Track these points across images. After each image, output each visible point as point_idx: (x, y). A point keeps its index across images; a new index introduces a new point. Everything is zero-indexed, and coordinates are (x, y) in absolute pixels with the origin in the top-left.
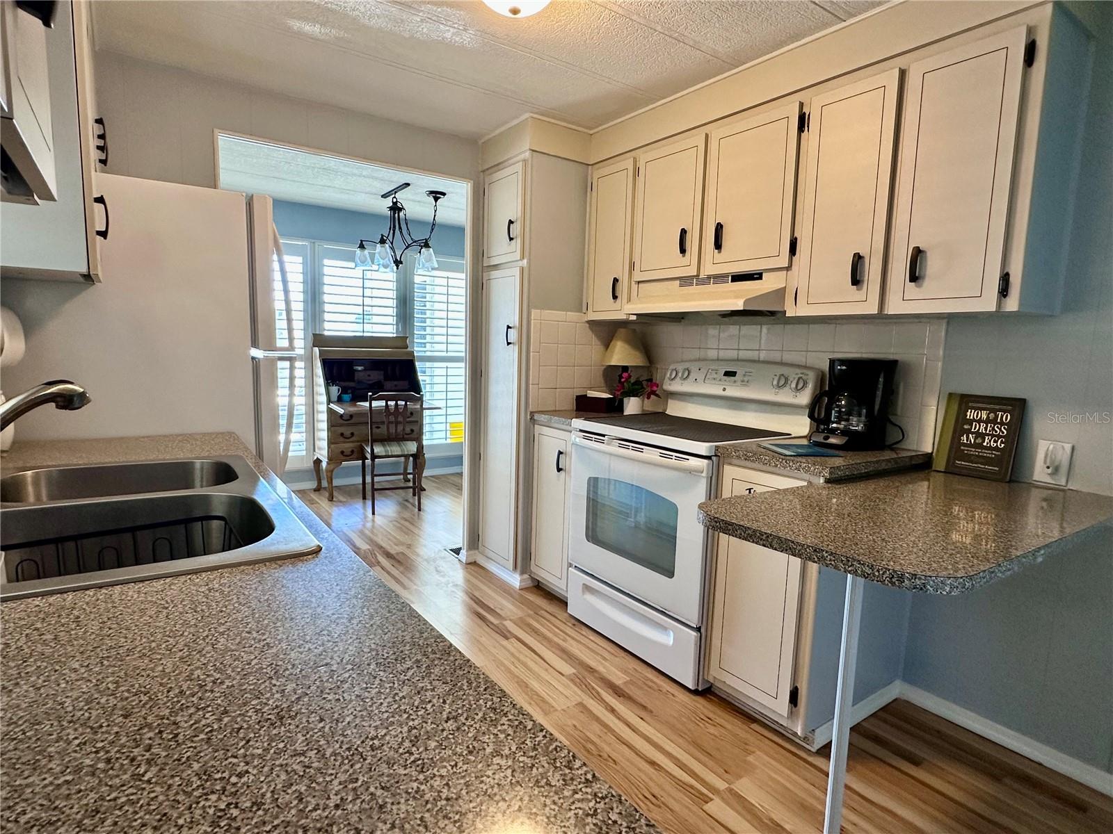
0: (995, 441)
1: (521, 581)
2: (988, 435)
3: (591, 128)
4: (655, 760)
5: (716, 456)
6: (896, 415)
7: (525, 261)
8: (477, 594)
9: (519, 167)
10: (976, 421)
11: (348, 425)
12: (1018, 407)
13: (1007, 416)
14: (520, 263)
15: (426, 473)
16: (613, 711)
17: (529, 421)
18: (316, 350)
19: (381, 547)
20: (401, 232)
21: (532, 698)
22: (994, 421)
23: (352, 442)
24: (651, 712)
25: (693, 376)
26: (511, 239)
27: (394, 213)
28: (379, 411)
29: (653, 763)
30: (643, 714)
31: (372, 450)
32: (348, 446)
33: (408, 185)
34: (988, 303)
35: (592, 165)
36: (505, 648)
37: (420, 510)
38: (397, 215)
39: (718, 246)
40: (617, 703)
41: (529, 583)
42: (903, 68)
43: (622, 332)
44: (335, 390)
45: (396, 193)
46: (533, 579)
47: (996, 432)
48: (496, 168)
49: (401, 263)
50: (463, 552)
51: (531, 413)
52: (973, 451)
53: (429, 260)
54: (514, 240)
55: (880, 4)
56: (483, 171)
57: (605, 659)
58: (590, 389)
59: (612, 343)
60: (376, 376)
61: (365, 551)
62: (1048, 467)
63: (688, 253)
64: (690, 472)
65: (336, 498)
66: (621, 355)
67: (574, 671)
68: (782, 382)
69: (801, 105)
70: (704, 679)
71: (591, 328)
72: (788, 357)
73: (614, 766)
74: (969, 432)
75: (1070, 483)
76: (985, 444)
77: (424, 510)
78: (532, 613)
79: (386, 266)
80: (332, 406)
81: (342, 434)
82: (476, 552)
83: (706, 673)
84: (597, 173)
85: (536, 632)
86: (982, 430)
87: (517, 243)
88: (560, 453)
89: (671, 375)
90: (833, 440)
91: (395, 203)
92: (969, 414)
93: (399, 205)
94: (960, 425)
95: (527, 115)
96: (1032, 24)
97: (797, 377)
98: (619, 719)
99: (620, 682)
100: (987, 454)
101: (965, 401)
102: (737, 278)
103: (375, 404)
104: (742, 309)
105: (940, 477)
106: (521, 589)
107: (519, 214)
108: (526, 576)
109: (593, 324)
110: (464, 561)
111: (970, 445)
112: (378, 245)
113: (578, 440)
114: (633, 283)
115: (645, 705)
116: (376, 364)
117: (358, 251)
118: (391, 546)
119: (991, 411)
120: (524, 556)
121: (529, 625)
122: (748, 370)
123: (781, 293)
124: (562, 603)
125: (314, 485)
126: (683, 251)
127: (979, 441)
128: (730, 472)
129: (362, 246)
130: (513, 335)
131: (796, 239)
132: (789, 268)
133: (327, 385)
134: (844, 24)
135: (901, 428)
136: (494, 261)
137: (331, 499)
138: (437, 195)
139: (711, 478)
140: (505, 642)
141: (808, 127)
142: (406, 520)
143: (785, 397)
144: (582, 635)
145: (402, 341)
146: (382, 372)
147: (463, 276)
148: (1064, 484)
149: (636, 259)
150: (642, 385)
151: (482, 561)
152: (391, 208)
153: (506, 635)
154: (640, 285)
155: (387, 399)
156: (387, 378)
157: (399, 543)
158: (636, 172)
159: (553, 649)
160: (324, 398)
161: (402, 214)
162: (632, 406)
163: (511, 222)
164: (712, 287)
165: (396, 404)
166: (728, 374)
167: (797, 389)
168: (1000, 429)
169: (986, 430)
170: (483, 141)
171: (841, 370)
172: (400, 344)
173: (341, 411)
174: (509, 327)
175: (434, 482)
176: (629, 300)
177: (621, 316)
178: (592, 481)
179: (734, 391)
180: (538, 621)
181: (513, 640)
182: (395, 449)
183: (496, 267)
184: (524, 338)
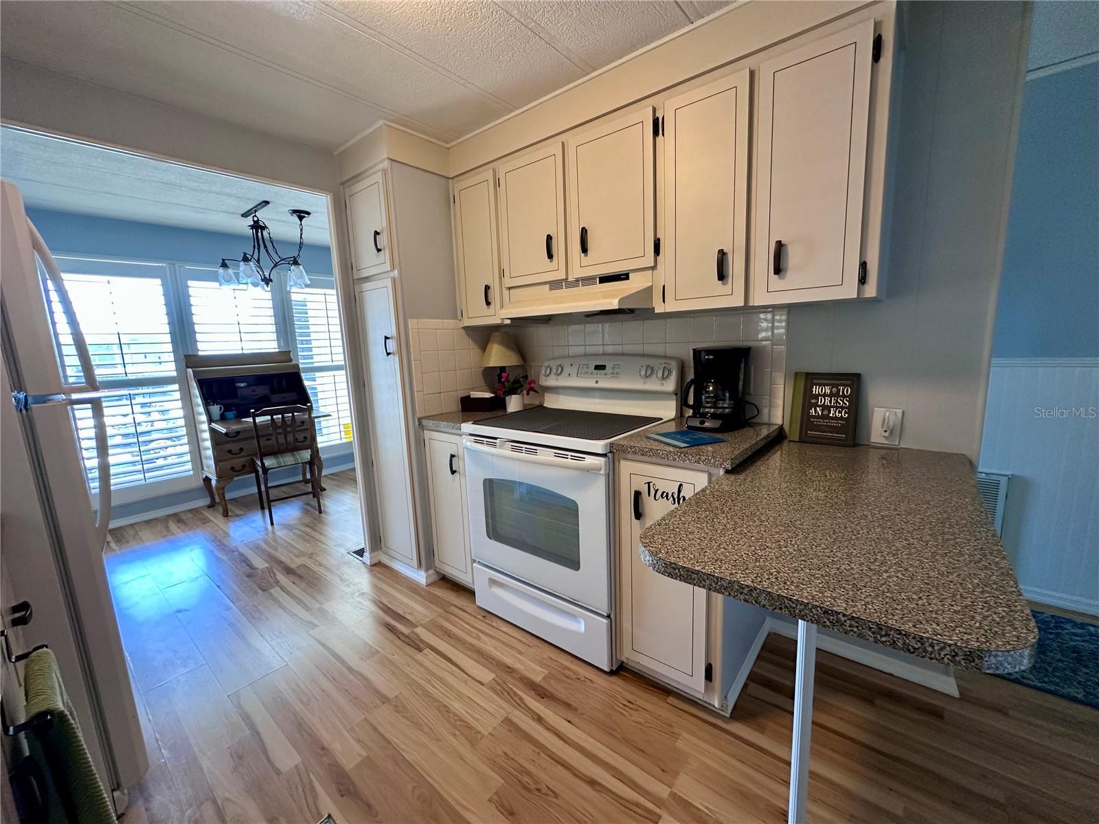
0: (840, 412)
1: (427, 578)
2: (833, 407)
3: (447, 143)
4: (595, 777)
5: (610, 452)
6: (750, 394)
7: (396, 272)
8: (385, 601)
9: (378, 177)
10: (821, 395)
11: (234, 442)
12: (854, 380)
13: (847, 390)
14: (392, 274)
15: (324, 472)
16: (539, 719)
17: (418, 426)
18: (190, 370)
19: (280, 562)
20: (267, 251)
21: (455, 727)
22: (837, 395)
23: (242, 457)
24: (576, 709)
25: (566, 371)
26: (379, 250)
27: (257, 232)
28: (265, 426)
29: (592, 783)
30: (570, 716)
31: (263, 464)
32: (238, 462)
33: (267, 203)
34: (849, 291)
35: (452, 178)
36: (422, 665)
37: (320, 512)
38: (259, 234)
39: (584, 250)
40: (542, 708)
41: (435, 578)
42: (752, 69)
43: (497, 335)
44: (216, 409)
45: (256, 211)
46: (438, 573)
47: (840, 404)
48: (354, 181)
49: (271, 281)
50: (367, 554)
51: (420, 419)
52: (821, 422)
53: (301, 277)
54: (382, 252)
55: (727, 3)
56: (341, 184)
57: (521, 653)
58: (473, 389)
59: (489, 346)
60: (261, 390)
61: (262, 571)
62: (886, 431)
63: (555, 258)
64: (587, 470)
65: (232, 511)
66: (498, 356)
67: (493, 676)
68: (649, 373)
69: (654, 110)
70: (616, 659)
71: (468, 335)
72: (650, 349)
73: (554, 800)
74: (816, 405)
75: (901, 443)
76: (831, 415)
77: (325, 512)
78: (441, 611)
79: (255, 285)
80: (214, 425)
81: (230, 451)
82: (380, 552)
83: (618, 653)
84: (457, 186)
85: (449, 636)
86: (827, 403)
87: (386, 254)
88: (452, 456)
89: (546, 371)
90: (707, 424)
91: (256, 222)
92: (814, 389)
93: (261, 223)
94: (808, 400)
95: (381, 122)
96: (878, 19)
97: (662, 366)
98: (548, 729)
99: (539, 679)
100: (834, 423)
101: (811, 378)
102: (605, 279)
103: (258, 420)
104: (617, 308)
105: (795, 446)
106: (427, 586)
107: (384, 224)
108: (431, 572)
109: (470, 330)
110: (369, 564)
111: (818, 417)
112: (242, 263)
113: (469, 444)
114: (504, 289)
115: (568, 701)
116: (261, 380)
117: (221, 270)
118: (292, 559)
119: (833, 386)
120: (427, 553)
121: (441, 628)
122: (615, 363)
123: (648, 291)
124: (469, 593)
125: (207, 501)
126: (550, 256)
127: (826, 412)
128: (627, 468)
129: (224, 265)
130: (392, 346)
131: (659, 239)
132: (654, 268)
133: (207, 404)
134: (691, 27)
135: (755, 405)
136: (365, 274)
137: (226, 514)
138: (301, 214)
139: (609, 474)
140: (419, 656)
141: (663, 131)
142: (307, 526)
143: (653, 385)
144: (492, 626)
145: (285, 356)
146: (267, 387)
147: (334, 292)
148: (897, 444)
149: (506, 267)
150: (520, 383)
151: (385, 560)
152: (252, 227)
153: (417, 645)
154: (511, 291)
155: (271, 413)
156: (273, 391)
157: (301, 554)
158: (497, 183)
159: (469, 653)
160: (204, 418)
161: (265, 233)
162: (514, 404)
163: (377, 233)
164: (581, 290)
165: (283, 417)
166: (597, 367)
167: (663, 378)
168: (843, 402)
169: (831, 403)
170: (338, 152)
171: (708, 359)
172: (283, 358)
173: (224, 430)
174: (386, 338)
175: (332, 479)
176: (502, 307)
177: (496, 321)
178: (487, 482)
179: (605, 383)
180: (447, 620)
181: (427, 651)
182: (288, 459)
183: (367, 279)
184: (403, 347)
